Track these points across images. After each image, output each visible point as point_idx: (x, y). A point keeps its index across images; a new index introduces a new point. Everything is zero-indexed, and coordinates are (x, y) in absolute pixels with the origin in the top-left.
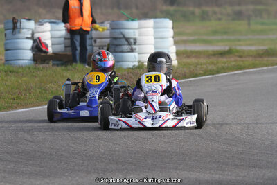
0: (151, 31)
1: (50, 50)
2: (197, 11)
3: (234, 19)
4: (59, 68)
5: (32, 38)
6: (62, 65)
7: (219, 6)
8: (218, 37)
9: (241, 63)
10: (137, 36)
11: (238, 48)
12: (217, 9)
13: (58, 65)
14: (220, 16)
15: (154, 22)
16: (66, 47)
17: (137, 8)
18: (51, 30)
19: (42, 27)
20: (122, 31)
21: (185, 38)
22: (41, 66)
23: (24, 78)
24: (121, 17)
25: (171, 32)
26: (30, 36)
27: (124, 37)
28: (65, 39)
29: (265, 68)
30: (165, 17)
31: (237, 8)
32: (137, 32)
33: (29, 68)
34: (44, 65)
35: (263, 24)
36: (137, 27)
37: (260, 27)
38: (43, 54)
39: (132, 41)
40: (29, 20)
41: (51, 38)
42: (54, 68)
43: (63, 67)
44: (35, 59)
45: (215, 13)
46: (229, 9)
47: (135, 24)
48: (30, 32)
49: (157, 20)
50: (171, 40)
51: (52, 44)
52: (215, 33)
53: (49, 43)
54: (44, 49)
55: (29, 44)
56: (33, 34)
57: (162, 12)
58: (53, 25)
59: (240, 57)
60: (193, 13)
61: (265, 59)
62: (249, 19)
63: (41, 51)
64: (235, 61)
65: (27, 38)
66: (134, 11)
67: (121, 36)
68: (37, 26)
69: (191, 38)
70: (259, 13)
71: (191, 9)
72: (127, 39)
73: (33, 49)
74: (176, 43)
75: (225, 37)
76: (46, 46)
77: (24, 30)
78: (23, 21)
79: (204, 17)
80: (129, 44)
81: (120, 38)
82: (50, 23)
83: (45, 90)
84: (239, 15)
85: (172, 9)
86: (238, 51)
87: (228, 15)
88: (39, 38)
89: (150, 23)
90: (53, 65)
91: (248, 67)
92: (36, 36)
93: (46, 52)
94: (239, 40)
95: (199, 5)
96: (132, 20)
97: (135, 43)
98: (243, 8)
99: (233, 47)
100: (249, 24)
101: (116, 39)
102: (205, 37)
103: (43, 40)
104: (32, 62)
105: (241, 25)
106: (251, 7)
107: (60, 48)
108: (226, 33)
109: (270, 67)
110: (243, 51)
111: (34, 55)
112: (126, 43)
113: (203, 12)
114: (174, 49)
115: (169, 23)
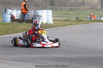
0: (45, 13)
1: (16, 18)
2: (59, 8)
3: (70, 11)
4: (18, 24)
5: (11, 15)
6: (19, 22)
7: (66, 7)
8: (65, 16)
9: (71, 23)
10: (41, 15)
11: (71, 19)
12: (65, 8)
13: (18, 23)
14: (66, 10)
15: (47, 11)
16: (20, 17)
17: (42, 7)
18: (16, 12)
19: (13, 11)
20: (37, 13)
21: (55, 16)
22: (13, 23)
23: (8, 26)
24: (37, 9)
25: (51, 14)
26: (10, 14)
27: (38, 15)
28: (20, 15)
29: (78, 25)
30: (50, 10)
31: (71, 7)
32: (41, 14)
33: (9, 23)
34: (14, 22)
35: (78, 12)
36: (41, 12)
38: (14, 19)
39: (40, 16)
40: (10, 9)
41: (16, 15)
42: (17, 23)
43: (19, 23)
44: (11, 21)
45: (64, 9)
46: (68, 8)
47: (41, 11)
48: (10, 13)
50: (51, 16)
51: (17, 17)
52: (64, 14)
53: (15, 16)
54: (14, 18)
55: (10, 16)
56: (11, 13)
57: (49, 8)
58: (17, 11)
59: (71, 21)
60: (58, 9)
61: (79, 22)
62: (74, 11)
63: (13, 18)
64: (70, 23)
65: (9, 15)
66: (41, 7)
67: (37, 15)
68: (12, 11)
69: (57, 16)
70: (77, 9)
71: (57, 7)
72: (38, 16)
73: (11, 18)
74: (53, 17)
75: (67, 16)
76: (15, 17)
77: (8, 12)
78: (8, 9)
79: (61, 10)
80: (39, 17)
81: (36, 15)
82: (16, 10)
83: (14, 30)
84: (71, 10)
85: (52, 7)
86: (71, 20)
87: (68, 9)
88: (13, 15)
89: (45, 11)
90: (17, 22)
91: (73, 25)
92: (12, 14)
93: (15, 19)
94: (71, 17)
95: (60, 6)
96: (40, 10)
97: (41, 17)
98: (73, 7)
99: (69, 19)
100: (74, 12)
101: (35, 15)
102: (61, 16)
103: (14, 15)
104: (10, 22)
105: (72, 12)
106: (75, 7)
107: (19, 18)
108: (67, 14)
109: (80, 25)
110: (72, 20)
111: (11, 19)
112: (38, 17)
113: (61, 8)
114: (52, 19)
115: (51, 11)
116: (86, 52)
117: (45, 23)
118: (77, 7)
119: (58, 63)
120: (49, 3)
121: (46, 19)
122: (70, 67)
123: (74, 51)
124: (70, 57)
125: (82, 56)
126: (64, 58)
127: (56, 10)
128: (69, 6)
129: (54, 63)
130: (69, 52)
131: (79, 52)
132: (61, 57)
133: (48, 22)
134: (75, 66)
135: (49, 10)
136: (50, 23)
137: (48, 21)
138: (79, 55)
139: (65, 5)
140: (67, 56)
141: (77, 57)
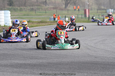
0: (3, 14)
2: (19, 8)
3: (31, 11)
7: (26, 7)
8: (26, 17)
9: (33, 25)
11: (32, 20)
12: (25, 8)
14: (26, 10)
15: (4, 12)
21: (15, 17)
25: (10, 15)
29: (40, 27)
31: (32, 7)
35: (40, 12)
37: (39, 14)
45: (24, 9)
46: (29, 8)
49: (5, 11)
52: (24, 15)
57: (7, 8)
59: (33, 23)
60: (17, 9)
61: (41, 24)
62: (35, 11)
64: (31, 24)
69: (17, 17)
70: (38, 9)
71: (17, 7)
74: (11, 18)
75: (28, 17)
79: (21, 10)
85: (10, 7)
86: (31, 21)
87: (29, 10)
91: (35, 27)
94: (32, 18)
95: (19, 6)
98: (34, 7)
99: (30, 20)
100: (35, 13)
102: (21, 17)
105: (33, 13)
106: (36, 7)
108: (28, 15)
109: (42, 27)
110: (34, 21)
113: (21, 9)
114: (11, 20)
115: (9, 12)
116: (49, 57)
117: (3, 25)
118: (39, 7)
119: (18, 69)
120: (7, 3)
121: (4, 21)
122: (31, 74)
123: (36, 56)
124: (32, 63)
125: (44, 61)
126: (25, 64)
127: (15, 10)
128: (30, 6)
129: (14, 70)
130: (31, 57)
131: (41, 57)
132: (21, 64)
133: (6, 25)
134: (37, 72)
135: (7, 11)
136: (8, 25)
137: (6, 23)
138: (41, 61)
139: (25, 5)
140: (28, 62)
141: (40, 62)
